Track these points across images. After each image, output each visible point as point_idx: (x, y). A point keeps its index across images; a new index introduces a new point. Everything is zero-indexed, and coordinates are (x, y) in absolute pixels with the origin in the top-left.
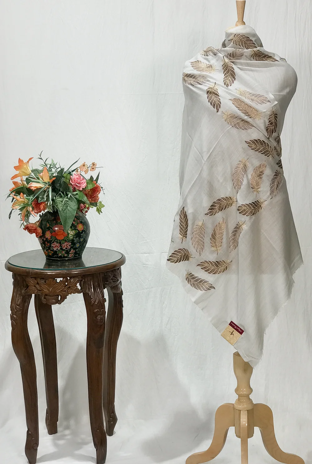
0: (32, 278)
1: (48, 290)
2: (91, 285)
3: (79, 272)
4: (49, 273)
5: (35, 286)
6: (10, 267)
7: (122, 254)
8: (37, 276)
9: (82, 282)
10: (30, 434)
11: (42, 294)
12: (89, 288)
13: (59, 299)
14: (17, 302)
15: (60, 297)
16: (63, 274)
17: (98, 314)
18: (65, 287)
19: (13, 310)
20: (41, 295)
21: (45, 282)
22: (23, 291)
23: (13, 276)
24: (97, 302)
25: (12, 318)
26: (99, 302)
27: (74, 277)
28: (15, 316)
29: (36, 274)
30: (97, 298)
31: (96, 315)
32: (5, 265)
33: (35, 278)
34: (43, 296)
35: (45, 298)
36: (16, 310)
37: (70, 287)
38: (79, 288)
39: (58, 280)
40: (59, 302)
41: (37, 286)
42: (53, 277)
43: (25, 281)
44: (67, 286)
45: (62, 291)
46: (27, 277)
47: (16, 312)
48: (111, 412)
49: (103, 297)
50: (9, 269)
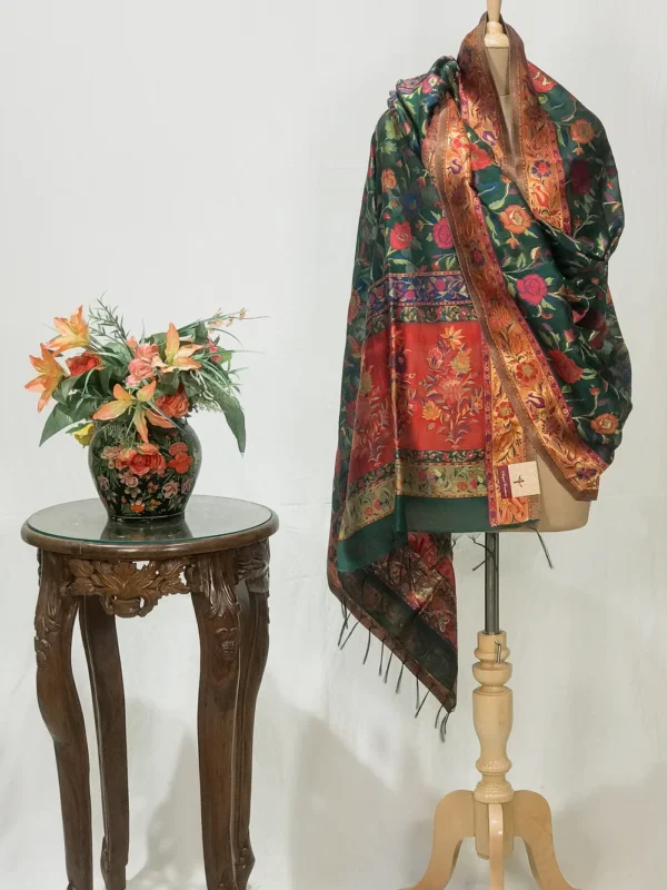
0: (82, 560)
1: (118, 585)
2: (210, 576)
4: (119, 550)
5: (90, 578)
6: (31, 536)
7: (271, 511)
8: (92, 555)
9: (191, 571)
11: (105, 594)
12: (205, 583)
13: (142, 605)
14: (51, 611)
15: (142, 601)
16: (150, 553)
17: (224, 637)
18: (154, 580)
19: (40, 628)
20: (103, 596)
21: (112, 569)
22: (63, 589)
23: (39, 555)
24: (222, 611)
25: (38, 644)
26: (227, 610)
27: (173, 559)
28: (45, 642)
29: (94, 551)
30: (223, 604)
31: (219, 638)
32: (23, 533)
33: (91, 561)
34: (108, 599)
35: (111, 603)
36: (48, 628)
37: (164, 580)
38: (184, 581)
39: (140, 565)
40: (142, 613)
41: (95, 577)
42: (130, 559)
43: (68, 567)
44: (160, 579)
45: (148, 588)
46: (73, 557)
47: (47, 633)
48: (241, 845)
49: (234, 601)
50: (30, 540)
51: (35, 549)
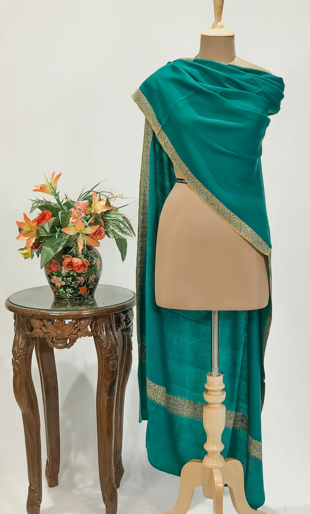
0: (37, 319)
1: (57, 333)
2: (103, 327)
3: (91, 313)
4: (57, 314)
5: (41, 328)
6: (11, 307)
8: (44, 317)
9: (94, 324)
10: (32, 489)
12: (100, 331)
13: (68, 342)
14: (21, 345)
15: (68, 340)
16: (73, 315)
17: (110, 359)
18: (74, 329)
19: (15, 354)
20: (48, 338)
21: (53, 324)
22: (27, 334)
23: (15, 316)
24: (110, 345)
25: (14, 363)
26: (112, 345)
27: (84, 319)
28: (18, 361)
29: (43, 315)
30: (110, 342)
31: (108, 360)
32: (6, 304)
33: (41, 320)
34: (50, 339)
35: (52, 342)
36: (19, 354)
37: (80, 330)
38: (90, 330)
39: (67, 322)
40: (68, 346)
41: (44, 328)
42: (62, 319)
43: (30, 323)
44: (77, 328)
45: (71, 334)
46: (33, 318)
47: (19, 356)
48: (117, 463)
49: (116, 340)
50: (10, 309)
51: (12, 313)
